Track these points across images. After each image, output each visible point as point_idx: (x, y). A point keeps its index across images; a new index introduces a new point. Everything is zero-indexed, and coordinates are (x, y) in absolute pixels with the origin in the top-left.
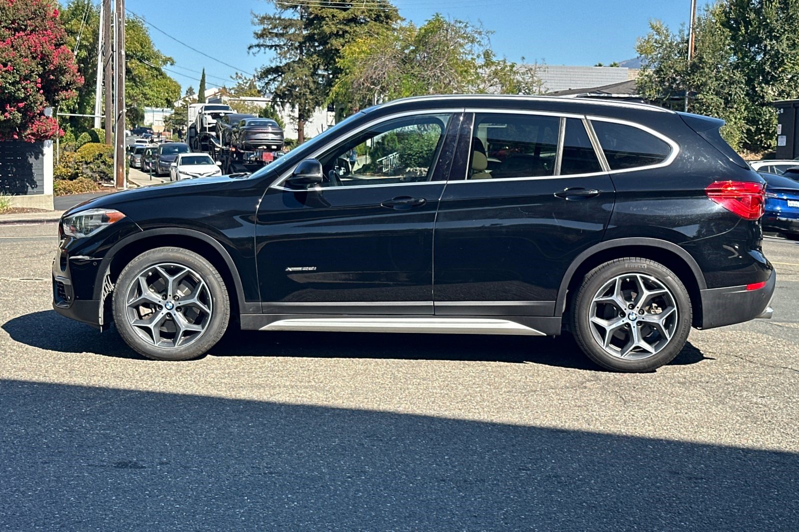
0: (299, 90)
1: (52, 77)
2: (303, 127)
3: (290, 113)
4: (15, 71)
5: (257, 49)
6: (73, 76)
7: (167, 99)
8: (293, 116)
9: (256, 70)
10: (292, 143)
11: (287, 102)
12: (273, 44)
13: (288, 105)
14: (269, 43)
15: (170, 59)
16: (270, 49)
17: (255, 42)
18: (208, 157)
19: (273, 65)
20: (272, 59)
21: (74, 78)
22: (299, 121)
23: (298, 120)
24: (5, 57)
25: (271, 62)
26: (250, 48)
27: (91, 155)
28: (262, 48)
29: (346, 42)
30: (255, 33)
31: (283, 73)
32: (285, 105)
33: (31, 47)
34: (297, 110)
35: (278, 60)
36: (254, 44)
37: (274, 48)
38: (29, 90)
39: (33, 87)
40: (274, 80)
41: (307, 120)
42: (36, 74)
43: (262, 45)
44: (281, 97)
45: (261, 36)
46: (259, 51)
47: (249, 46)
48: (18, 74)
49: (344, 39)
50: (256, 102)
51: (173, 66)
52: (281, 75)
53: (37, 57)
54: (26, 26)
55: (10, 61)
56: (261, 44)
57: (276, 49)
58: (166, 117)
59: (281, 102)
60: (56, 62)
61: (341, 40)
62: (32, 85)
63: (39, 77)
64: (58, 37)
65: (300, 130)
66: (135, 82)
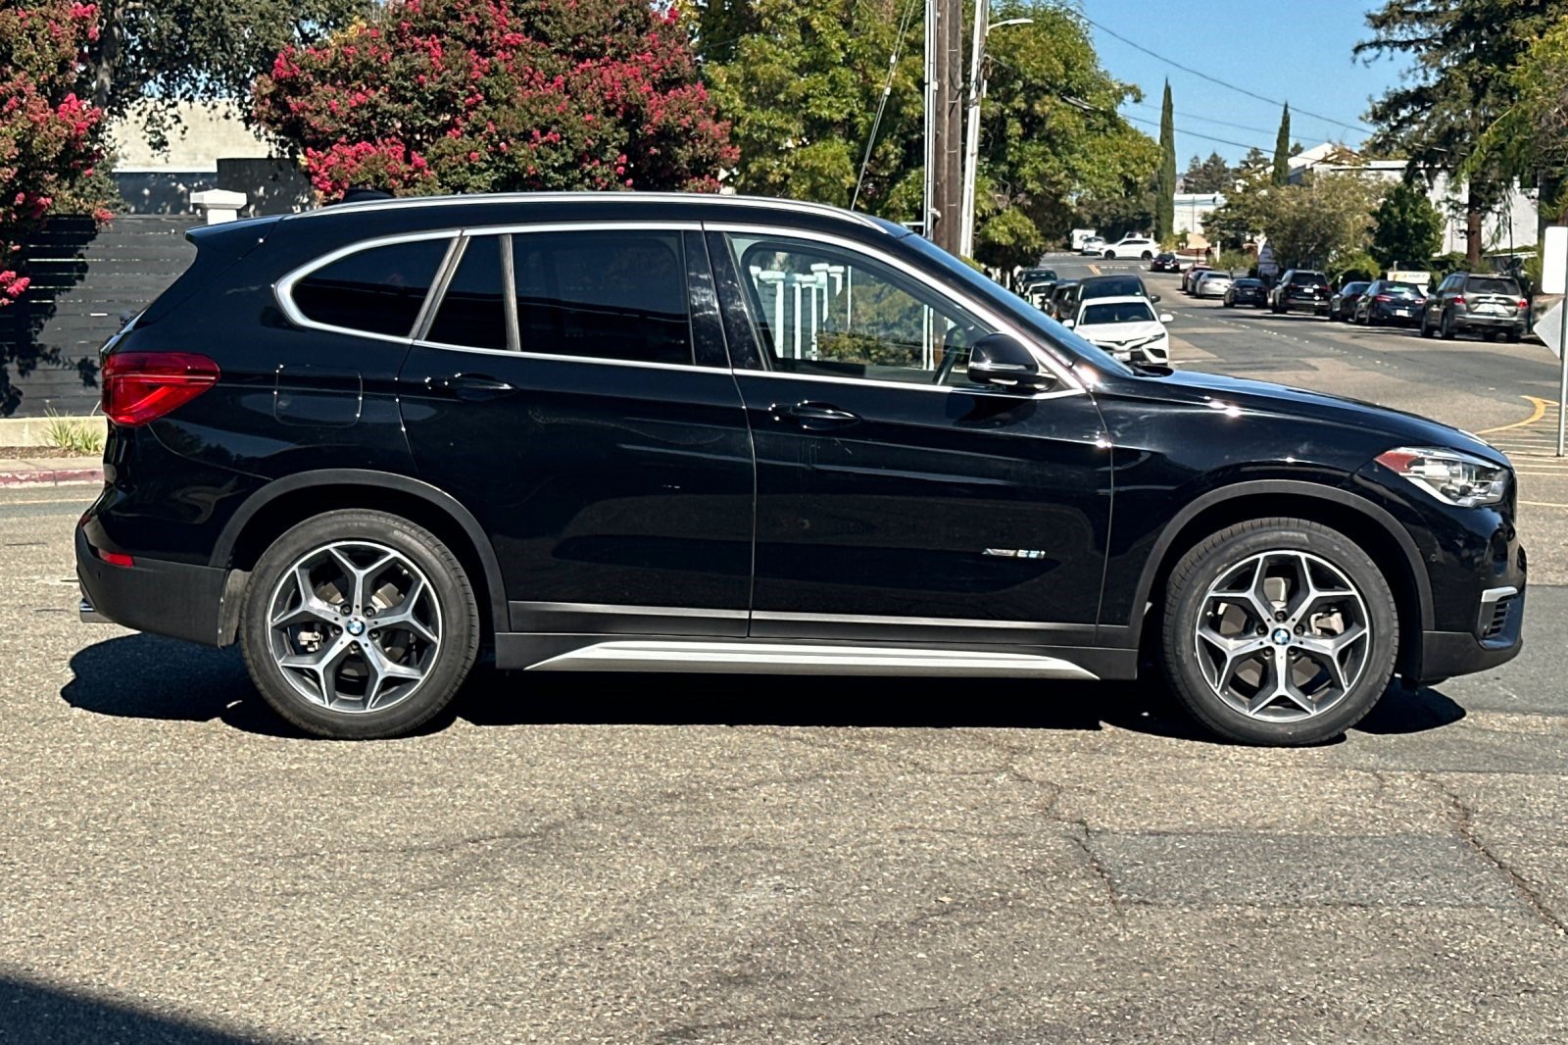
0: (1471, 139)
1: (654, 150)
2: (1480, 226)
3: (1450, 195)
4: (564, 142)
5: (1375, 51)
6: (712, 146)
7: (1123, 177)
8: (1457, 202)
9: (1370, 99)
10: (1453, 262)
11: (1439, 170)
12: (1411, 37)
13: (1442, 176)
14: (1398, 35)
15: (1133, 90)
16: (1404, 50)
17: (1371, 35)
18: (1144, 304)
19: (1411, 86)
20: (1404, 72)
21: (716, 149)
22: (1469, 212)
23: (1466, 210)
24: (545, 114)
25: (1403, 77)
26: (1358, 49)
27: (896, 310)
28: (1386, 49)
29: (1549, 23)
30: (1369, 16)
31: (1434, 102)
32: (1436, 175)
33: (605, 90)
34: (1465, 187)
35: (1420, 73)
36: (1367, 41)
37: (1413, 48)
38: (599, 179)
39: (608, 175)
40: (1410, 120)
41: (1490, 209)
42: (615, 147)
43: (1386, 43)
44: (1428, 158)
45: (1379, 22)
46: (1377, 56)
47: (1356, 45)
48: (571, 148)
49: (1543, 16)
50: (1386, 173)
51: (1138, 105)
52: (1428, 108)
53: (616, 109)
54: (603, 47)
55: (556, 122)
56: (1382, 40)
57: (1418, 49)
58: (1205, 215)
59: (1427, 169)
60: (659, 118)
61: (1538, 20)
62: (605, 169)
63: (622, 153)
64: (668, 66)
65: (1472, 234)
66: (1052, 144)
